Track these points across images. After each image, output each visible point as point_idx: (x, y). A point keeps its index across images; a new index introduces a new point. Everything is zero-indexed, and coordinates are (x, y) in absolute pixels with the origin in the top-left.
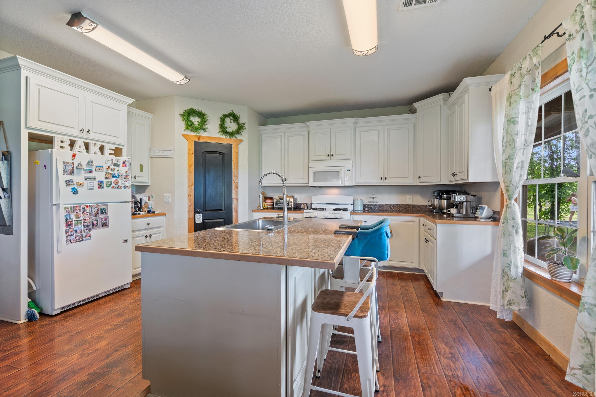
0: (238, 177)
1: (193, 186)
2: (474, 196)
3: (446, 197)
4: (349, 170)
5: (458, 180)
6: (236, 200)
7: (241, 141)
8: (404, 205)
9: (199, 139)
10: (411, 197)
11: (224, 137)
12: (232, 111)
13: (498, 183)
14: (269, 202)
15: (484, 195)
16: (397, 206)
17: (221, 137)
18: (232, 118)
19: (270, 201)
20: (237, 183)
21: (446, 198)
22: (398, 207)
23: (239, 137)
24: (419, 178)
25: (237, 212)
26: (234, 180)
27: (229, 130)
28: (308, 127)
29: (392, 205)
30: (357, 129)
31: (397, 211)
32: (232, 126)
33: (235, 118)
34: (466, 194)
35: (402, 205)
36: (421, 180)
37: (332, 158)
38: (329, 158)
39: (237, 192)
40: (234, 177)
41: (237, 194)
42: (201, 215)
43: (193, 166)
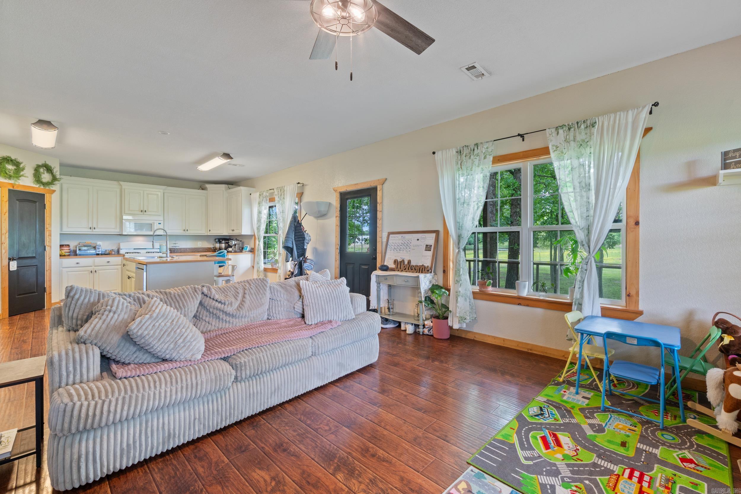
0: (51, 225)
1: (7, 234)
2: (241, 241)
4: (160, 224)
5: (235, 233)
6: (49, 247)
7: (54, 191)
9: (13, 187)
10: (201, 242)
11: (37, 186)
12: (45, 162)
13: (254, 235)
14: (66, 250)
15: (245, 241)
16: (191, 249)
17: (35, 186)
18: (45, 168)
19: (68, 248)
20: (51, 231)
21: (224, 243)
23: (53, 188)
24: (210, 230)
25: (50, 258)
26: (47, 228)
27: (44, 180)
28: (121, 185)
30: (165, 194)
32: (46, 177)
33: (49, 169)
34: (237, 240)
35: (194, 248)
36: (211, 232)
37: (145, 213)
38: (142, 213)
39: (51, 239)
40: (47, 225)
41: (50, 241)
42: (16, 262)
43: (7, 214)
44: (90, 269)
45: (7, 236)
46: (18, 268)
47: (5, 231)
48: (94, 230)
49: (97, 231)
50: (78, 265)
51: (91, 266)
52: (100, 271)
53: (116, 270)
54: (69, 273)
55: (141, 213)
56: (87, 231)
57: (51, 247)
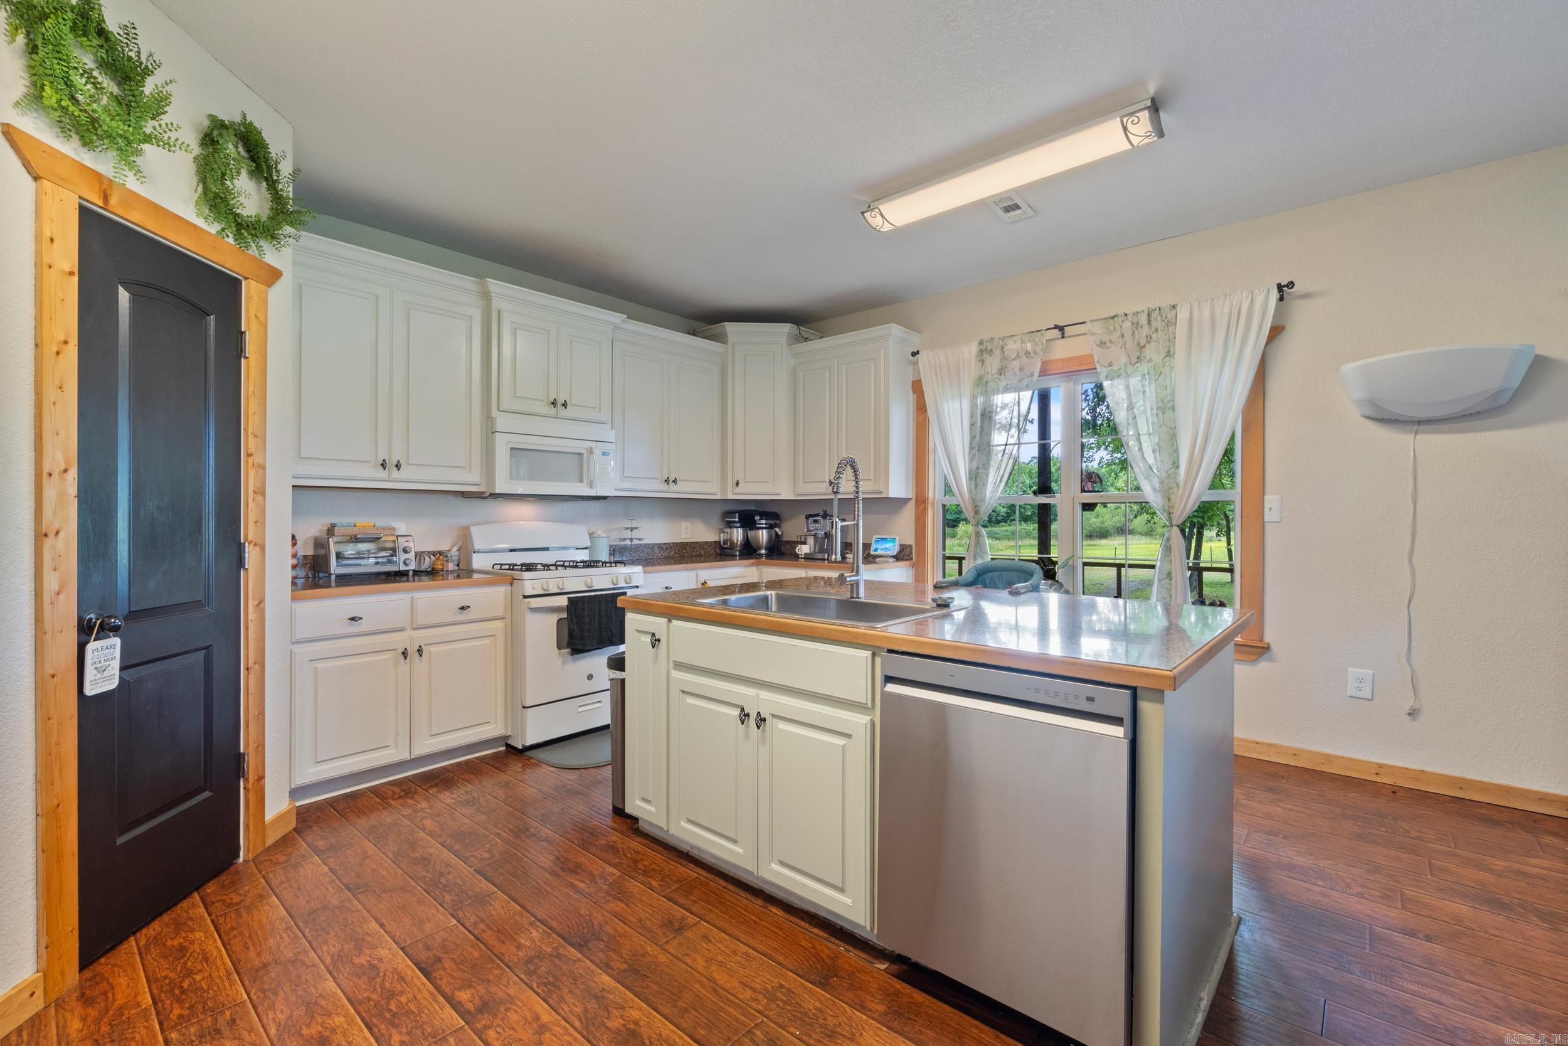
1: (73, 473)
3: (766, 524)
4: (607, 454)
6: (258, 549)
7: (279, 274)
8: (677, 544)
9: (106, 198)
10: (688, 524)
12: (245, 112)
16: (664, 546)
18: (242, 147)
20: (263, 467)
21: (764, 526)
22: (667, 549)
23: (275, 255)
24: (737, 484)
25: (262, 605)
26: (248, 456)
27: (240, 207)
28: (488, 293)
29: (656, 544)
30: (617, 345)
31: (664, 558)
33: (259, 159)
35: (673, 543)
36: (740, 489)
37: (563, 412)
38: (554, 411)
39: (263, 510)
40: (251, 438)
41: (261, 523)
42: (117, 641)
43: (72, 351)
44: (400, 640)
45: (73, 490)
46: (128, 675)
47: (60, 457)
48: (396, 474)
49: (407, 478)
50: (356, 628)
51: (402, 630)
52: (433, 649)
53: (487, 641)
54: (320, 665)
55: (552, 411)
56: (370, 476)
57: (263, 548)
